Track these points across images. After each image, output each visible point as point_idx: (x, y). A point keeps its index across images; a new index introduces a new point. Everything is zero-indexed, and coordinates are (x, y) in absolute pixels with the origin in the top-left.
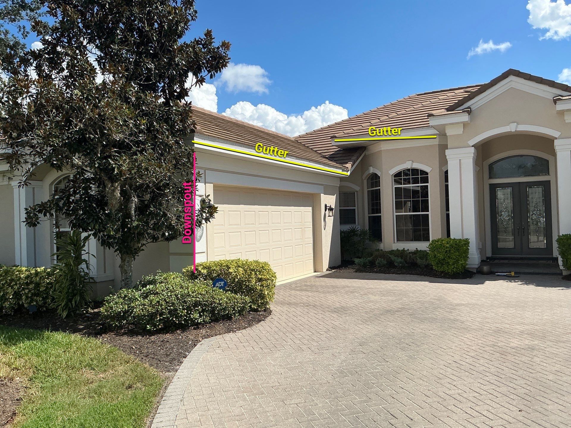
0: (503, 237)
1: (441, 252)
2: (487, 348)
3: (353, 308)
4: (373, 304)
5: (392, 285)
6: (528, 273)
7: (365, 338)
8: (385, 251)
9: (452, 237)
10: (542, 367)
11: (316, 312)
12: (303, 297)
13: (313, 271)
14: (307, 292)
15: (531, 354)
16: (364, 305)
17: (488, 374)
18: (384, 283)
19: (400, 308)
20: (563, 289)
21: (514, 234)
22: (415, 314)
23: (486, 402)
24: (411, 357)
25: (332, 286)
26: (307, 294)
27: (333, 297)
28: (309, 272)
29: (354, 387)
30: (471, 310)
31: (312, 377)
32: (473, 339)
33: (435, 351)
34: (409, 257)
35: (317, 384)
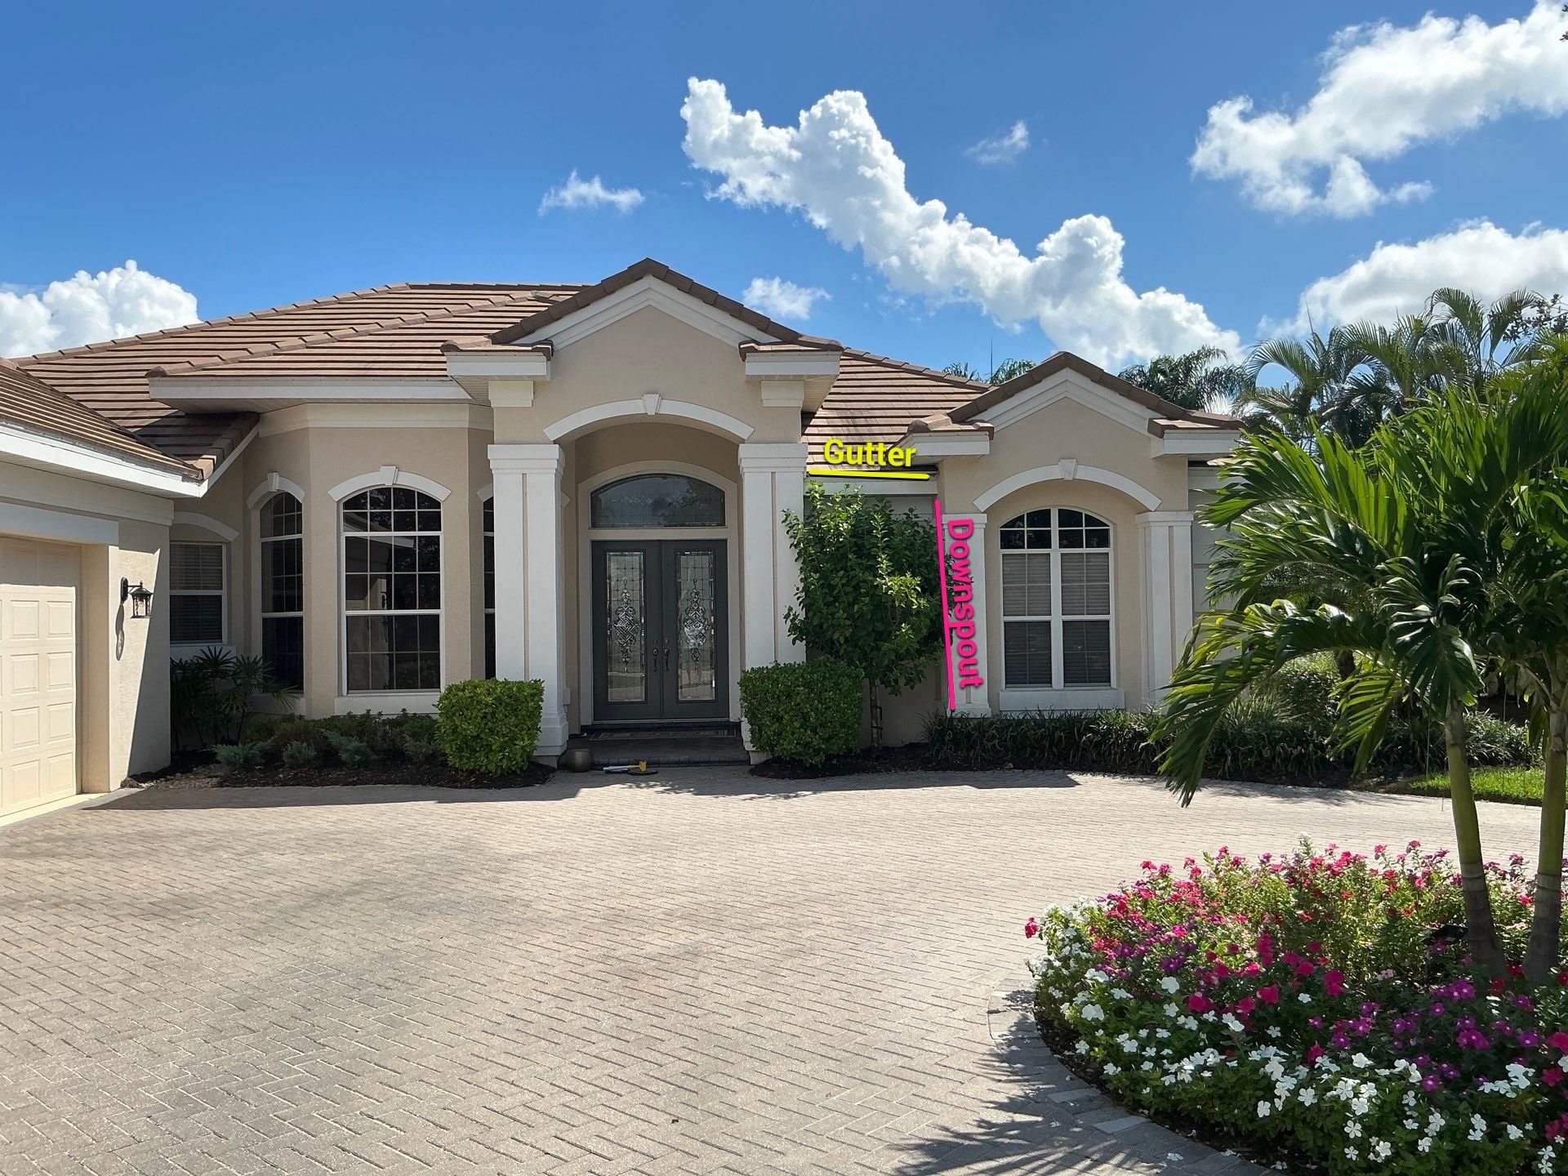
0: (621, 674)
1: (470, 719)
2: (591, 968)
3: (215, 897)
4: (275, 879)
5: (334, 818)
6: (676, 763)
7: (255, 984)
8: (313, 721)
9: (500, 676)
10: (719, 998)
11: (88, 923)
12: (40, 878)
13: (74, 790)
14: (55, 861)
15: (693, 967)
16: (248, 884)
17: (594, 1037)
18: (307, 814)
19: (357, 884)
20: (751, 799)
21: (645, 667)
22: (401, 896)
23: (592, 1114)
24: (391, 1022)
25: (140, 833)
26: (53, 867)
27: (145, 868)
28: (61, 794)
29: (223, 1141)
30: (547, 870)
31: (77, 1135)
32: (556, 947)
33: (458, 994)
34: (380, 734)
35: (98, 1153)
